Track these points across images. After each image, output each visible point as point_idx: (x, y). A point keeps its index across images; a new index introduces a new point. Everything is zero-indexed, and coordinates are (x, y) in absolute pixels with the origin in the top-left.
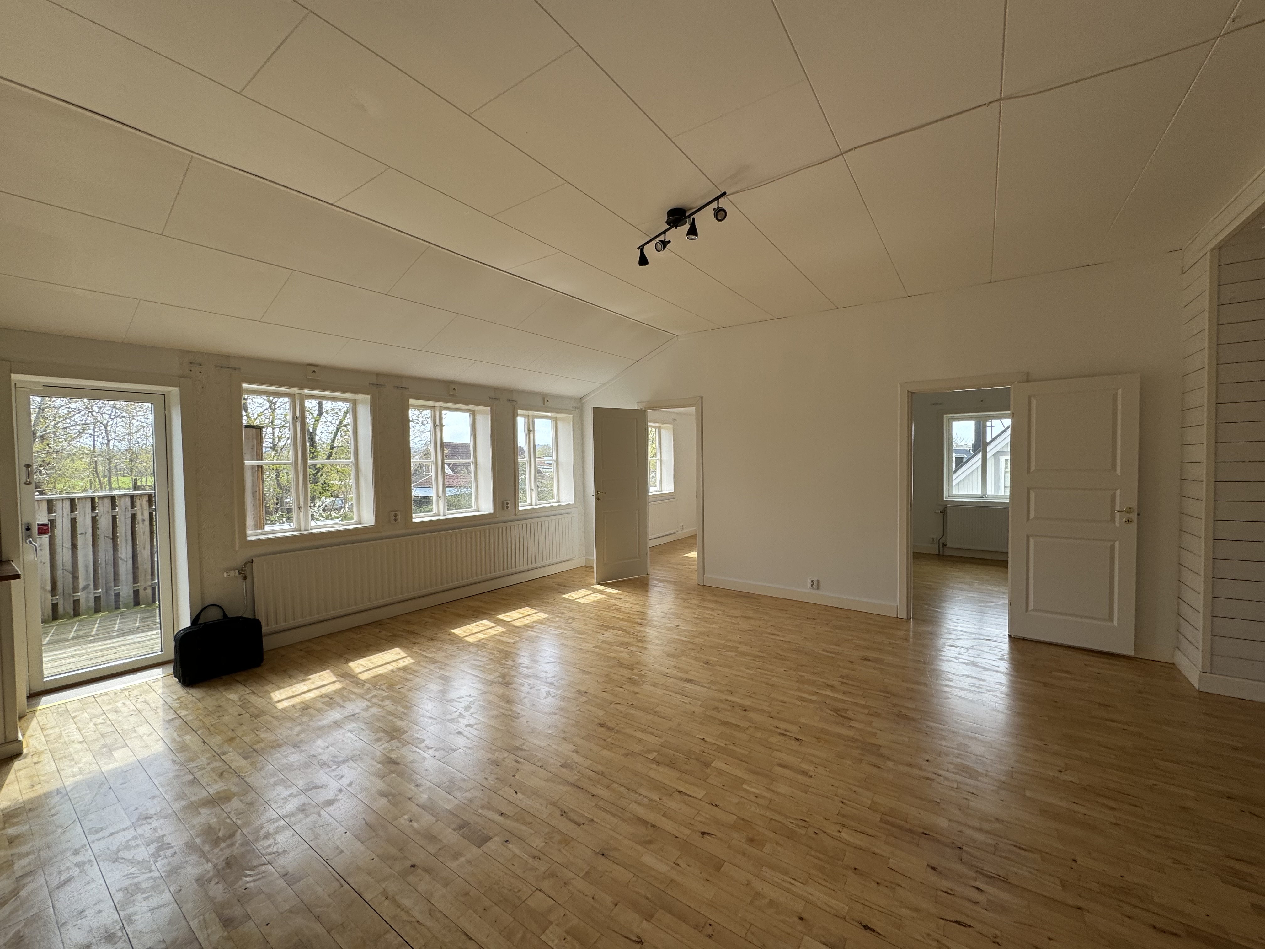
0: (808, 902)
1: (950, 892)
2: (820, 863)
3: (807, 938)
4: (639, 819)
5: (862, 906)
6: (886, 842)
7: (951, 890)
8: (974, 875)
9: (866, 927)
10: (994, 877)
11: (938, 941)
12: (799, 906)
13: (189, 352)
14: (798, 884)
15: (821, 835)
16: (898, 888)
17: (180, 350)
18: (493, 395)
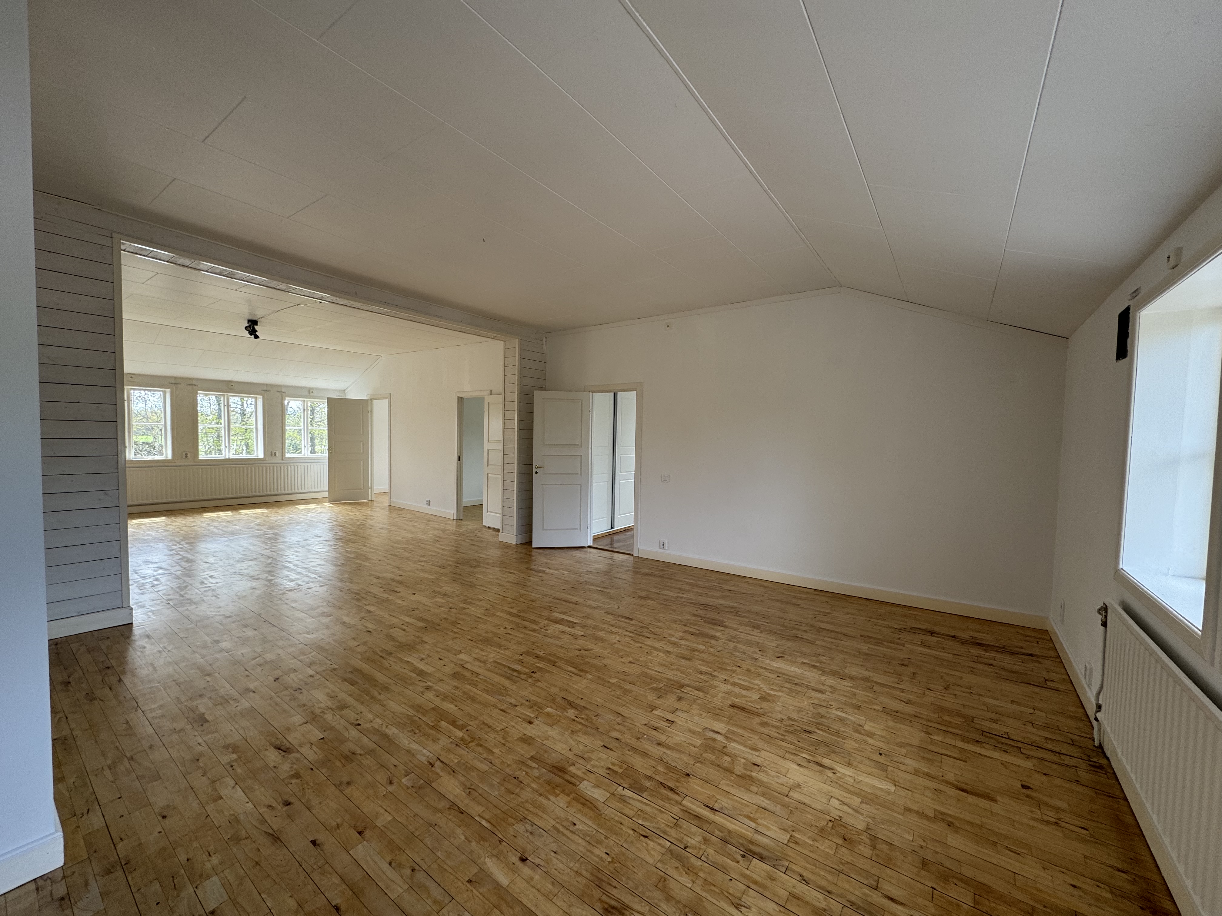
18: (265, 388)
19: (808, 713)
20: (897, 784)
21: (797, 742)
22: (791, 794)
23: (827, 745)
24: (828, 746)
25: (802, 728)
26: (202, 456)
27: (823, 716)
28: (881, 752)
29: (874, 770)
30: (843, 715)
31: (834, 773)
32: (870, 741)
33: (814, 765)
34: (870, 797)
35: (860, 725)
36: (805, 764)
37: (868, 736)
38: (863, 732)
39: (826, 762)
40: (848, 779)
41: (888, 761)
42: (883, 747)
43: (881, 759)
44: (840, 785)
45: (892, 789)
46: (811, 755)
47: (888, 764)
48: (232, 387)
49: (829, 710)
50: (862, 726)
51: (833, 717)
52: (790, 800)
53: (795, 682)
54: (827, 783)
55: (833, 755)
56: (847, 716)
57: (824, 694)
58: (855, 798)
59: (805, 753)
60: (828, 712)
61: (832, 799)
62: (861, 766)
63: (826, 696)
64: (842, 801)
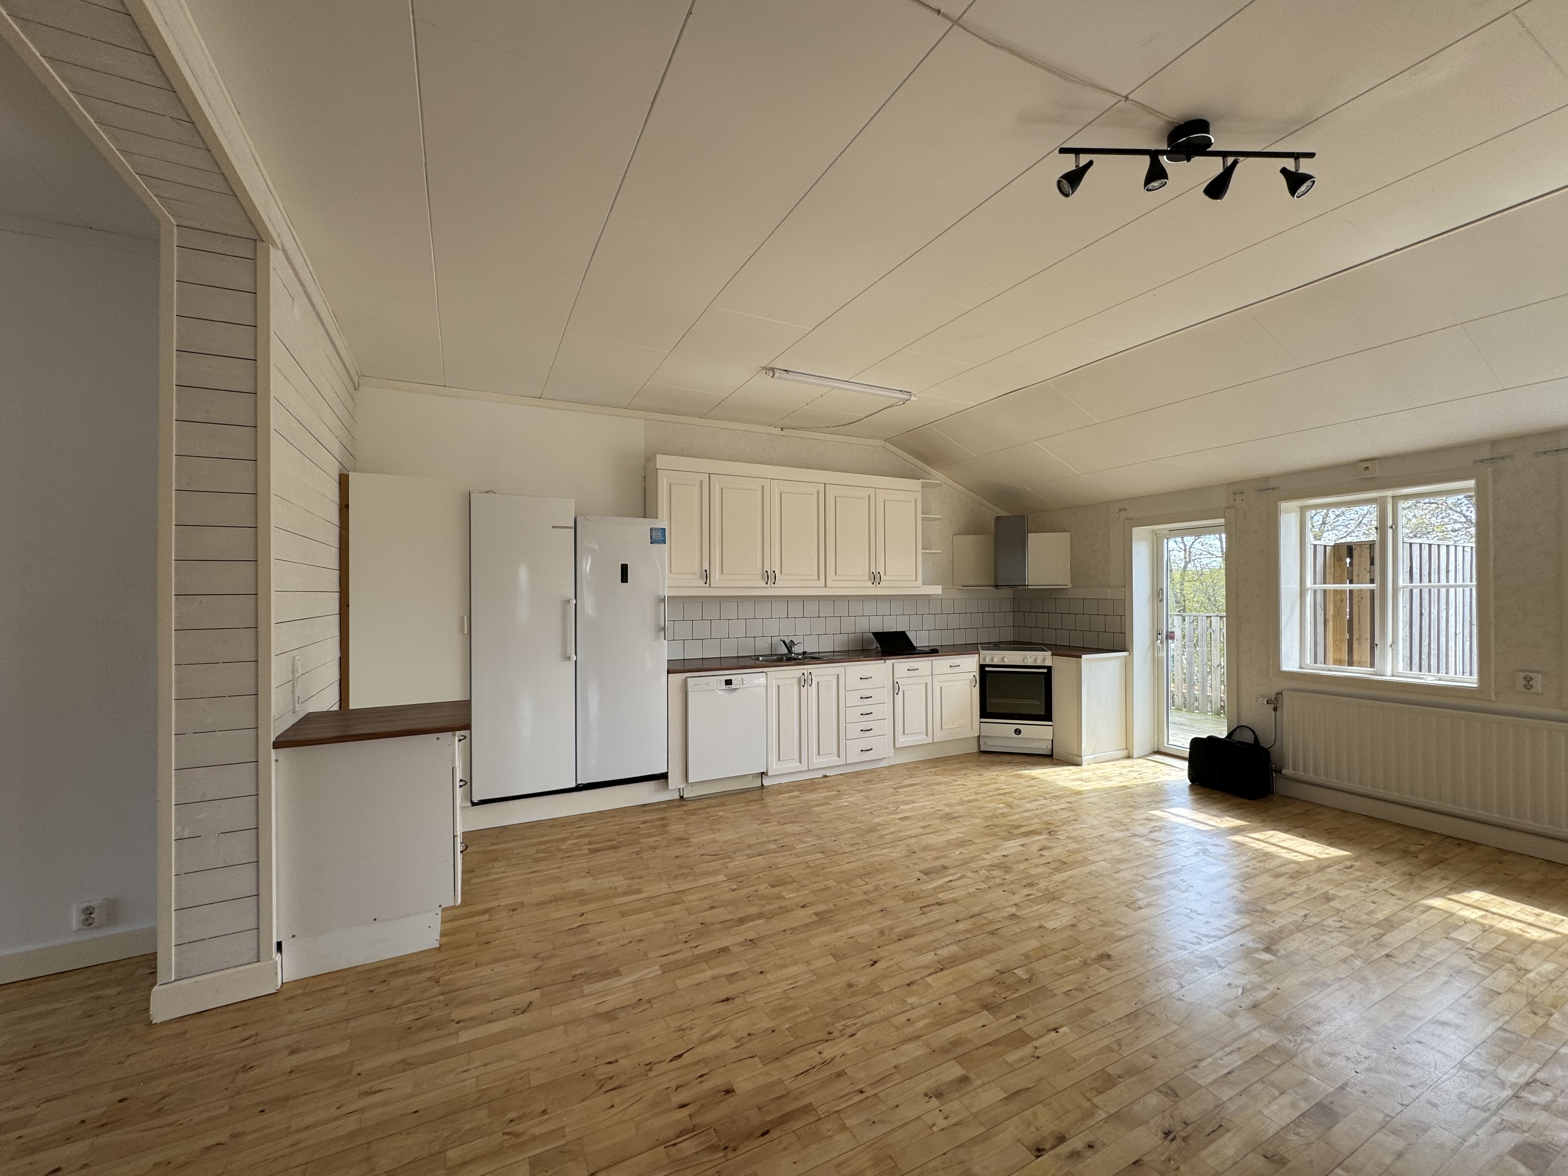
0: (770, 984)
1: (700, 1079)
2: (797, 1013)
3: (748, 967)
4: (912, 936)
5: (741, 1010)
6: (781, 1081)
7: (701, 1082)
8: (697, 1120)
9: (727, 999)
10: (678, 1137)
11: (684, 1030)
12: (770, 976)
13: (1234, 483)
14: (787, 988)
15: (826, 1037)
16: (735, 1045)
17: (1227, 484)
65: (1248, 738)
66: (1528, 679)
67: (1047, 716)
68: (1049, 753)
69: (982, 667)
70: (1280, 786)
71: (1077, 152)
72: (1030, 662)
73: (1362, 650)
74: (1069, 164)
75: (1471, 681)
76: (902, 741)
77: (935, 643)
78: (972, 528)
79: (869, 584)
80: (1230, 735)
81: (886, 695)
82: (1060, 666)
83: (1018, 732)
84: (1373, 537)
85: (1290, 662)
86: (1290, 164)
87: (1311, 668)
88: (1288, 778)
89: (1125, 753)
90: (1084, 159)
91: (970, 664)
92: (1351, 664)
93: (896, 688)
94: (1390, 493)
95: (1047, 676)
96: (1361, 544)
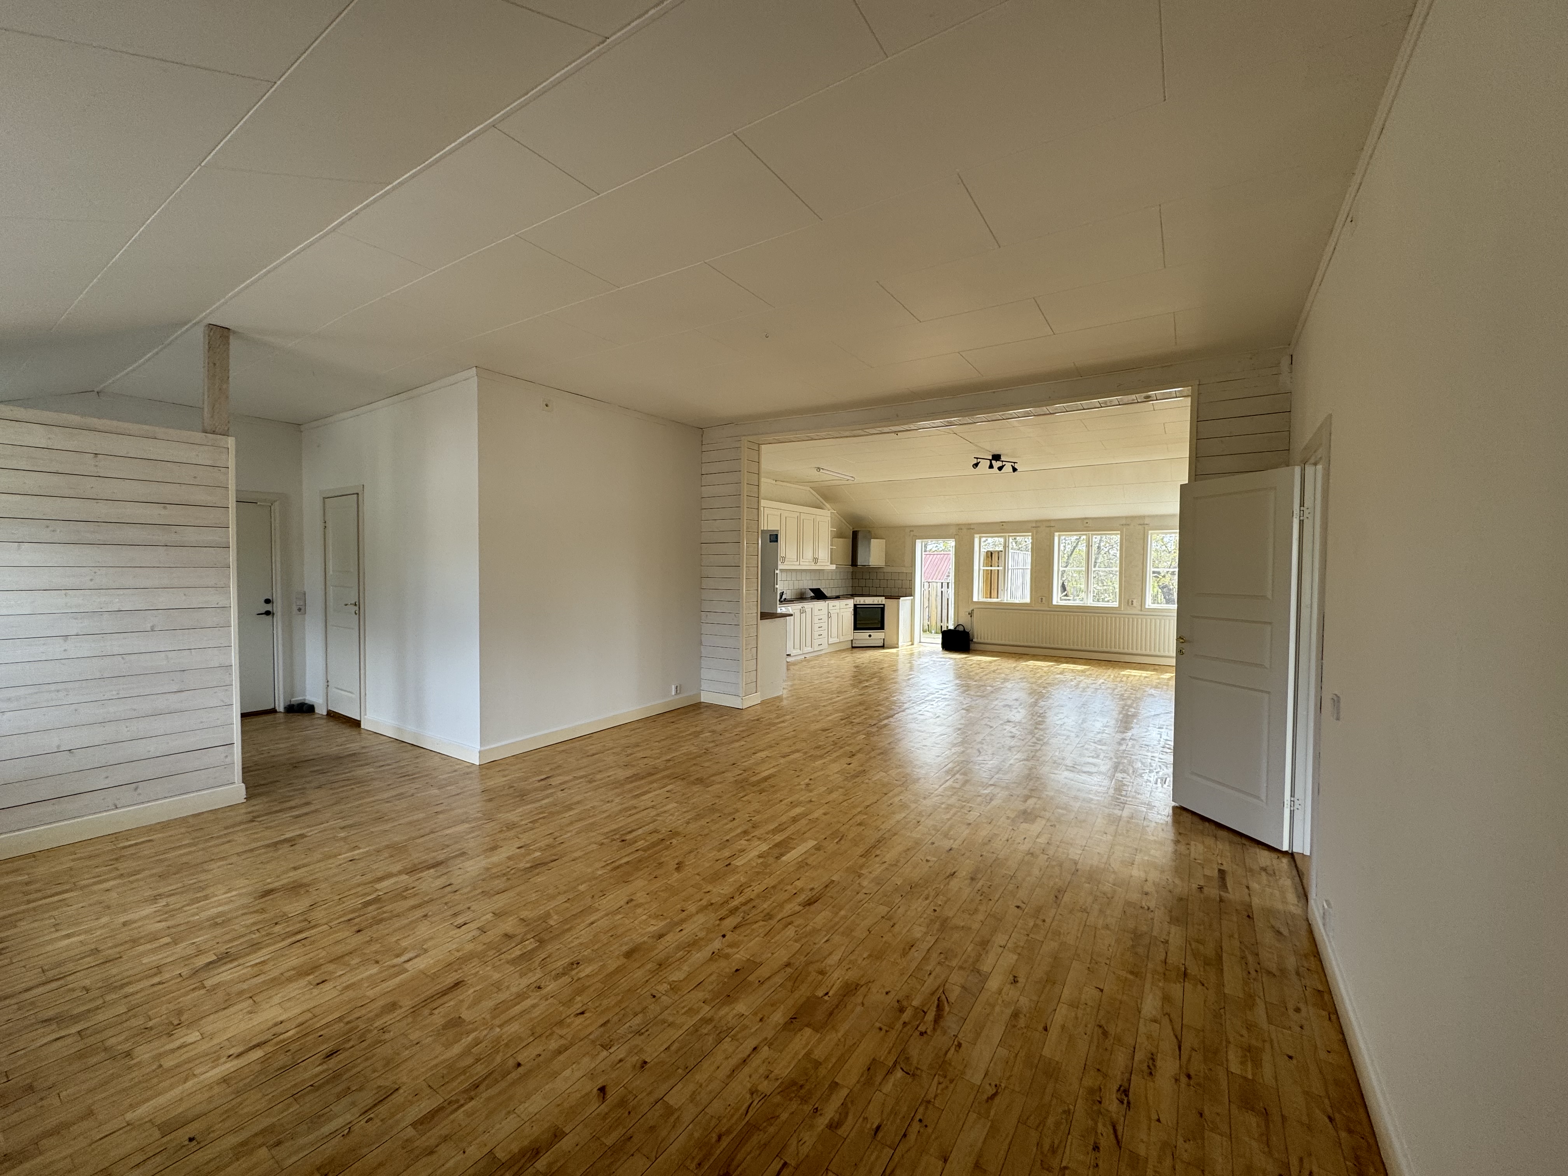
13: (960, 525)
17: (956, 525)
18: (1124, 522)
19: (374, 1071)
20: (129, 1128)
21: (322, 1033)
22: (251, 1001)
23: (284, 1069)
24: (279, 1069)
25: (345, 1050)
26: (1054, 603)
27: (347, 1091)
28: (194, 1143)
29: (181, 1110)
30: (327, 1129)
31: (229, 1056)
32: (233, 1140)
33: (266, 1037)
34: (155, 1080)
35: (279, 1143)
36: (276, 1030)
37: (243, 1144)
38: (259, 1140)
39: (258, 1054)
40: (203, 1069)
41: (167, 1143)
42: (200, 1154)
43: (183, 1135)
44: (207, 1055)
45: (129, 1116)
46: (284, 1040)
47: (165, 1140)
48: (1087, 525)
49: (356, 1111)
50: (270, 1148)
51: (336, 1108)
52: (244, 997)
53: (482, 1087)
54: (227, 1043)
55: (258, 1068)
56: (317, 1133)
57: (414, 1125)
58: (172, 1063)
59: (294, 1035)
60: (354, 1104)
61: (200, 1037)
62: (207, 1095)
63: (403, 1125)
64: (186, 1046)
65: (961, 629)
66: (1042, 599)
67: (882, 627)
68: (882, 645)
69: (855, 605)
70: (972, 646)
71: (977, 458)
72: (876, 602)
73: (994, 593)
74: (975, 461)
75: (1027, 600)
76: (831, 641)
77: (838, 594)
78: (839, 535)
79: (813, 564)
80: (955, 628)
81: (825, 618)
82: (889, 604)
83: (870, 636)
84: (1001, 548)
85: (975, 599)
86: (1013, 464)
87: (982, 600)
88: (975, 643)
89: (910, 643)
90: (979, 460)
91: (851, 603)
92: (991, 598)
93: (829, 616)
94: (1007, 534)
95: (882, 609)
96: (995, 551)
